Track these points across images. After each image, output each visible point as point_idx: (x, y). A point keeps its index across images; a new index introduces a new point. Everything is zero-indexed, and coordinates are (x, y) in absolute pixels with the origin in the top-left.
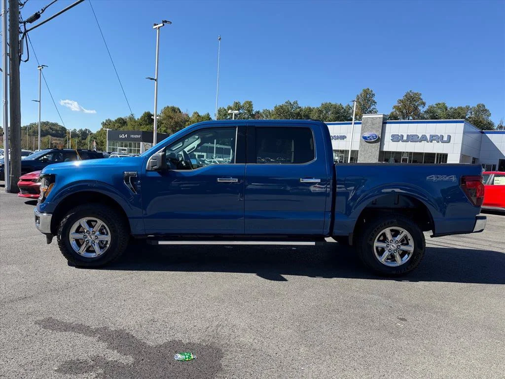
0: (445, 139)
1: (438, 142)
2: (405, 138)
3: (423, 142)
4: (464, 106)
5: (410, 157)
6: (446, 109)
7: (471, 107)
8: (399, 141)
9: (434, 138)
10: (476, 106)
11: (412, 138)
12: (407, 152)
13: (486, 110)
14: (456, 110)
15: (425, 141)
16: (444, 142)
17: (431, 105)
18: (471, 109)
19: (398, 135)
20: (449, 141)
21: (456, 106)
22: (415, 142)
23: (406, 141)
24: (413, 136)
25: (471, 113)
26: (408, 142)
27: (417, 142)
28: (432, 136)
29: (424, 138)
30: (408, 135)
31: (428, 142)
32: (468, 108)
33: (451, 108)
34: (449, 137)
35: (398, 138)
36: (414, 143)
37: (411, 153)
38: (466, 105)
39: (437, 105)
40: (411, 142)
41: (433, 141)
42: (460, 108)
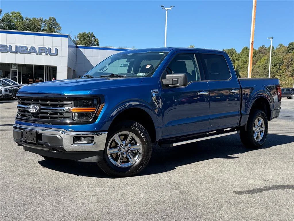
0: (53, 52)
1: (47, 55)
2: (14, 49)
3: (32, 54)
4: (38, 18)
5: (20, 70)
6: (22, 20)
7: (44, 19)
8: (7, 52)
9: (43, 51)
10: (48, 19)
11: (21, 50)
12: (16, 64)
13: (57, 24)
14: (31, 21)
15: (34, 53)
16: (52, 55)
17: (6, 13)
18: (45, 21)
19: (6, 46)
20: (56, 54)
21: (31, 17)
22: (25, 53)
23: (15, 52)
24: (22, 47)
25: (45, 25)
26: (17, 53)
27: (26, 53)
28: (40, 49)
29: (33, 50)
30: (16, 46)
31: (37, 54)
32: (41, 20)
33: (27, 19)
34: (57, 50)
35: (6, 49)
36: (24, 55)
37: (20, 65)
38: (40, 17)
39: (13, 14)
40: (20, 53)
41: (42, 54)
42: (35, 19)
